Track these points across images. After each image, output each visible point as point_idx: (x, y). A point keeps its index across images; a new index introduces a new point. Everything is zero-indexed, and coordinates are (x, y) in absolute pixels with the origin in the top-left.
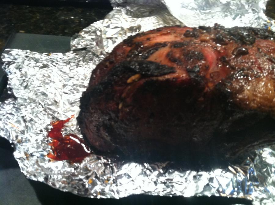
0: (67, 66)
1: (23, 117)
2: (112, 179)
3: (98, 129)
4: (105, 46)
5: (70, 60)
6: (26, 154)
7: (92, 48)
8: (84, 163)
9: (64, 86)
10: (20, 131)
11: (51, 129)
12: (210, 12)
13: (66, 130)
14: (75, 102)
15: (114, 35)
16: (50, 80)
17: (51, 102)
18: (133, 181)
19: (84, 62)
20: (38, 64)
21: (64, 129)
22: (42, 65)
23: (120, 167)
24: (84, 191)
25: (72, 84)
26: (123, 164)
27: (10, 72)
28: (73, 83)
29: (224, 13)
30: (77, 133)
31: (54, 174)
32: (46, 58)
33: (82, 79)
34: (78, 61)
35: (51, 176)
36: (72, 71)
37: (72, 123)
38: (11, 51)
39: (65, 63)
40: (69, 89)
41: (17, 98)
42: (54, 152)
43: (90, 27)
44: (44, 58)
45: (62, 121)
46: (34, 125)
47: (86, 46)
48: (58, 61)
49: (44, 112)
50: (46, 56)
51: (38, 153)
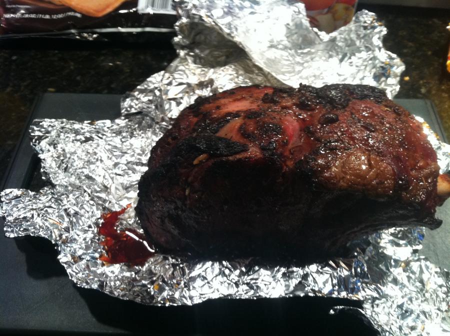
0: (118, 137)
1: (66, 210)
2: (182, 283)
3: (163, 221)
4: (167, 110)
5: (121, 129)
6: (73, 257)
7: (150, 112)
8: (147, 265)
9: (116, 165)
10: (63, 229)
11: (102, 223)
12: (309, 51)
13: (121, 224)
14: (131, 186)
15: (179, 94)
16: (96, 158)
17: (99, 188)
18: (208, 283)
19: (140, 131)
20: (78, 137)
21: (119, 223)
22: (84, 139)
23: (193, 267)
24: (148, 299)
25: (126, 162)
26: (196, 264)
27: (41, 150)
28: (127, 160)
29: (328, 53)
30: (136, 227)
31: (111, 281)
32: (89, 128)
33: (139, 154)
34: (132, 130)
35: (106, 283)
36: (124, 144)
37: (129, 215)
38: (41, 122)
39: (114, 133)
40: (123, 169)
41: (56, 185)
42: (107, 254)
43: (146, 82)
44: (87, 129)
45: (116, 212)
46: (81, 219)
47: (142, 110)
48: (105, 132)
49: (92, 202)
50: (89, 125)
51: (88, 255)
